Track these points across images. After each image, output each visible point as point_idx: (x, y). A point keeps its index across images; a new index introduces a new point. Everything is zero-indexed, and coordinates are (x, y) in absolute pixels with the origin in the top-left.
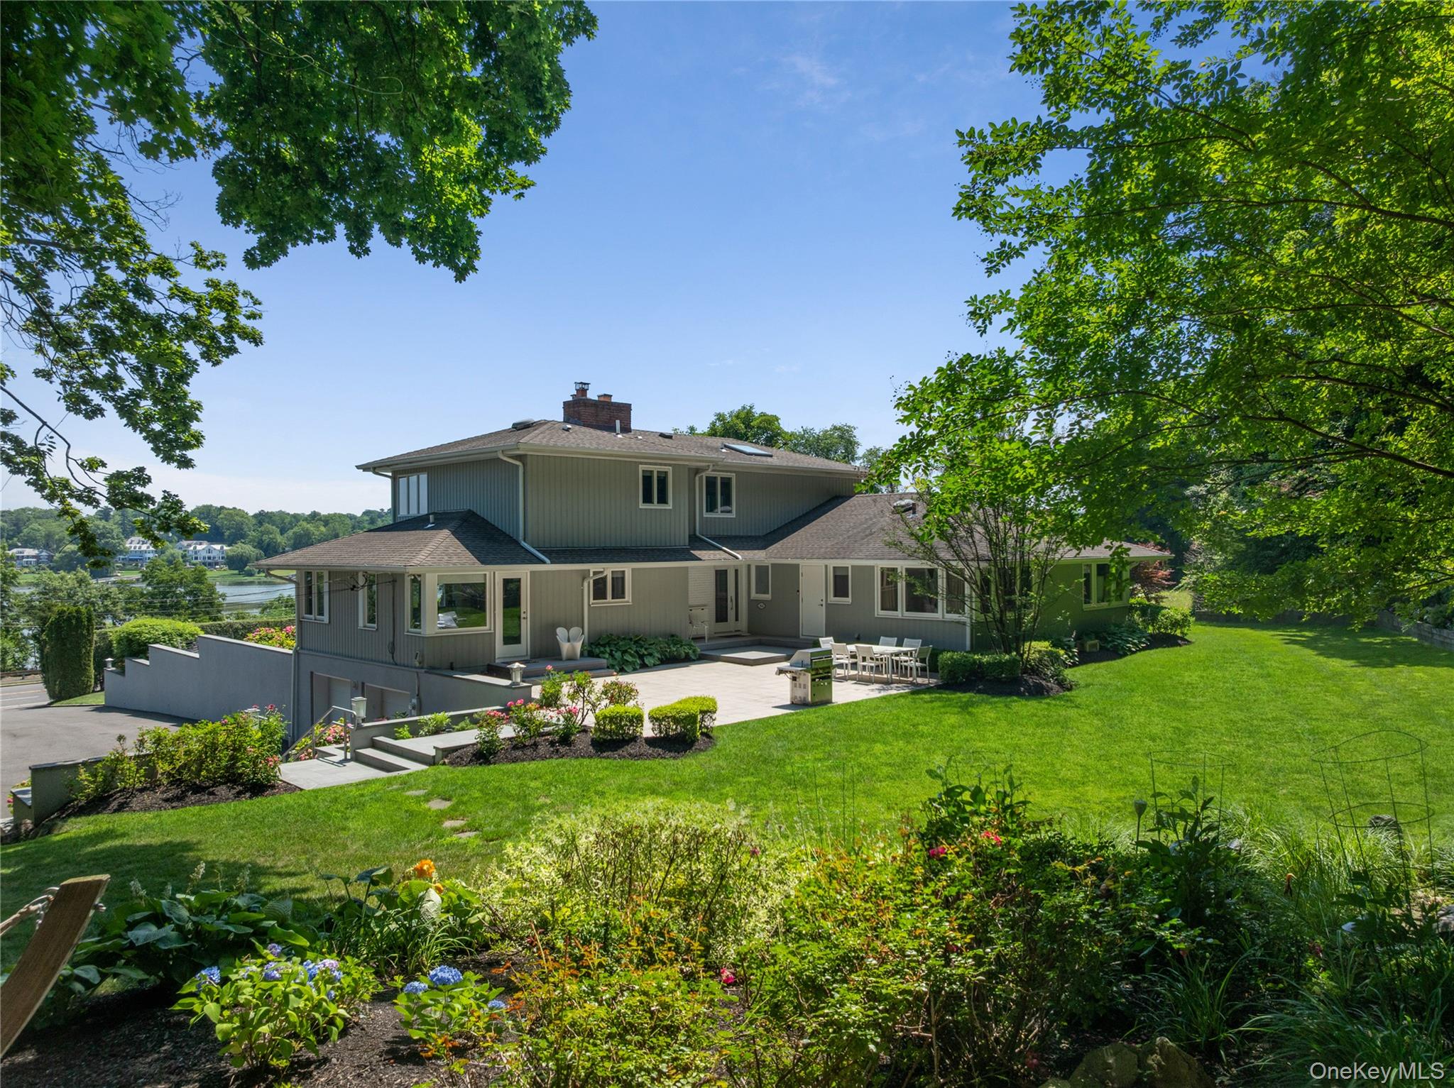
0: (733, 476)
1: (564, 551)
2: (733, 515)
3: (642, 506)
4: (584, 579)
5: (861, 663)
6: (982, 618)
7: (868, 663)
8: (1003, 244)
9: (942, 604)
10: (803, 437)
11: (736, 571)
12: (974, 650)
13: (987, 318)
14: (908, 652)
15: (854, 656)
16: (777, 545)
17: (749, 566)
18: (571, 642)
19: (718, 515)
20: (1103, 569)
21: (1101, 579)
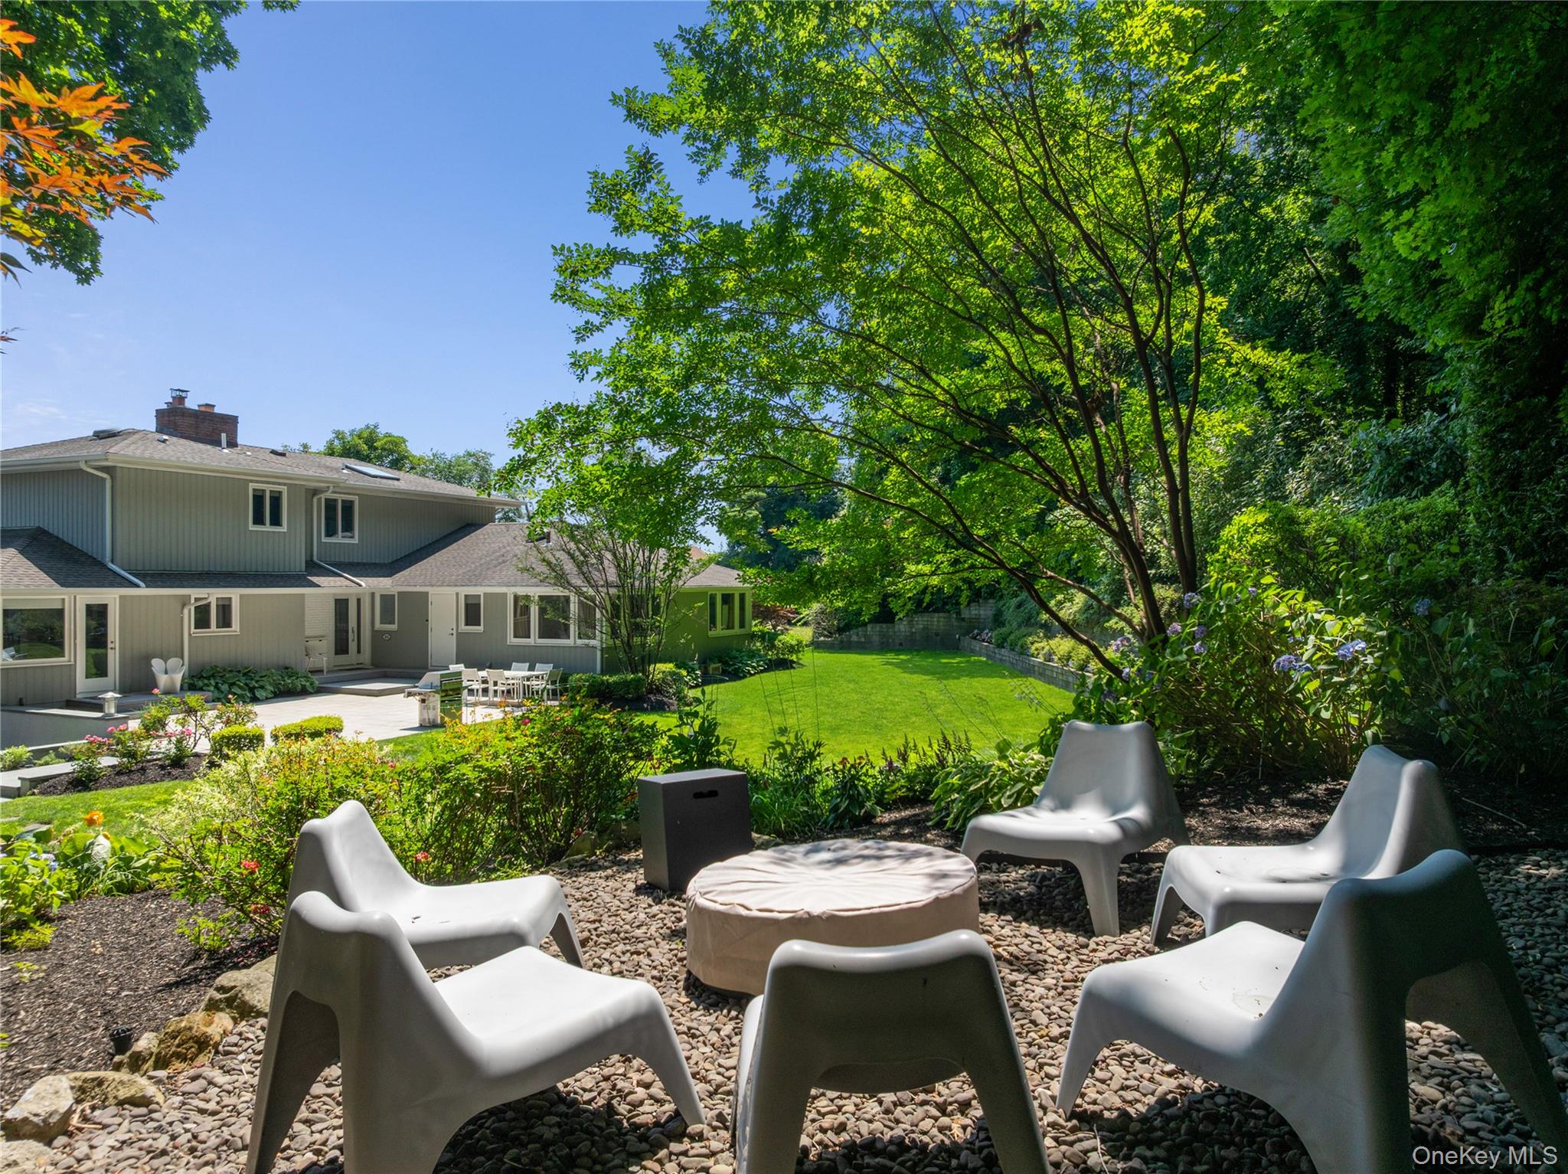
0: (356, 499)
1: (161, 575)
2: (356, 541)
3: (252, 527)
4: (184, 606)
5: (492, 688)
6: (611, 642)
7: (500, 688)
8: (587, 322)
9: (573, 629)
10: (432, 462)
11: (359, 600)
12: (603, 673)
13: (585, 369)
14: (540, 676)
15: (485, 682)
16: (406, 572)
17: (373, 594)
18: (169, 674)
19: (339, 539)
20: (727, 598)
21: (726, 607)
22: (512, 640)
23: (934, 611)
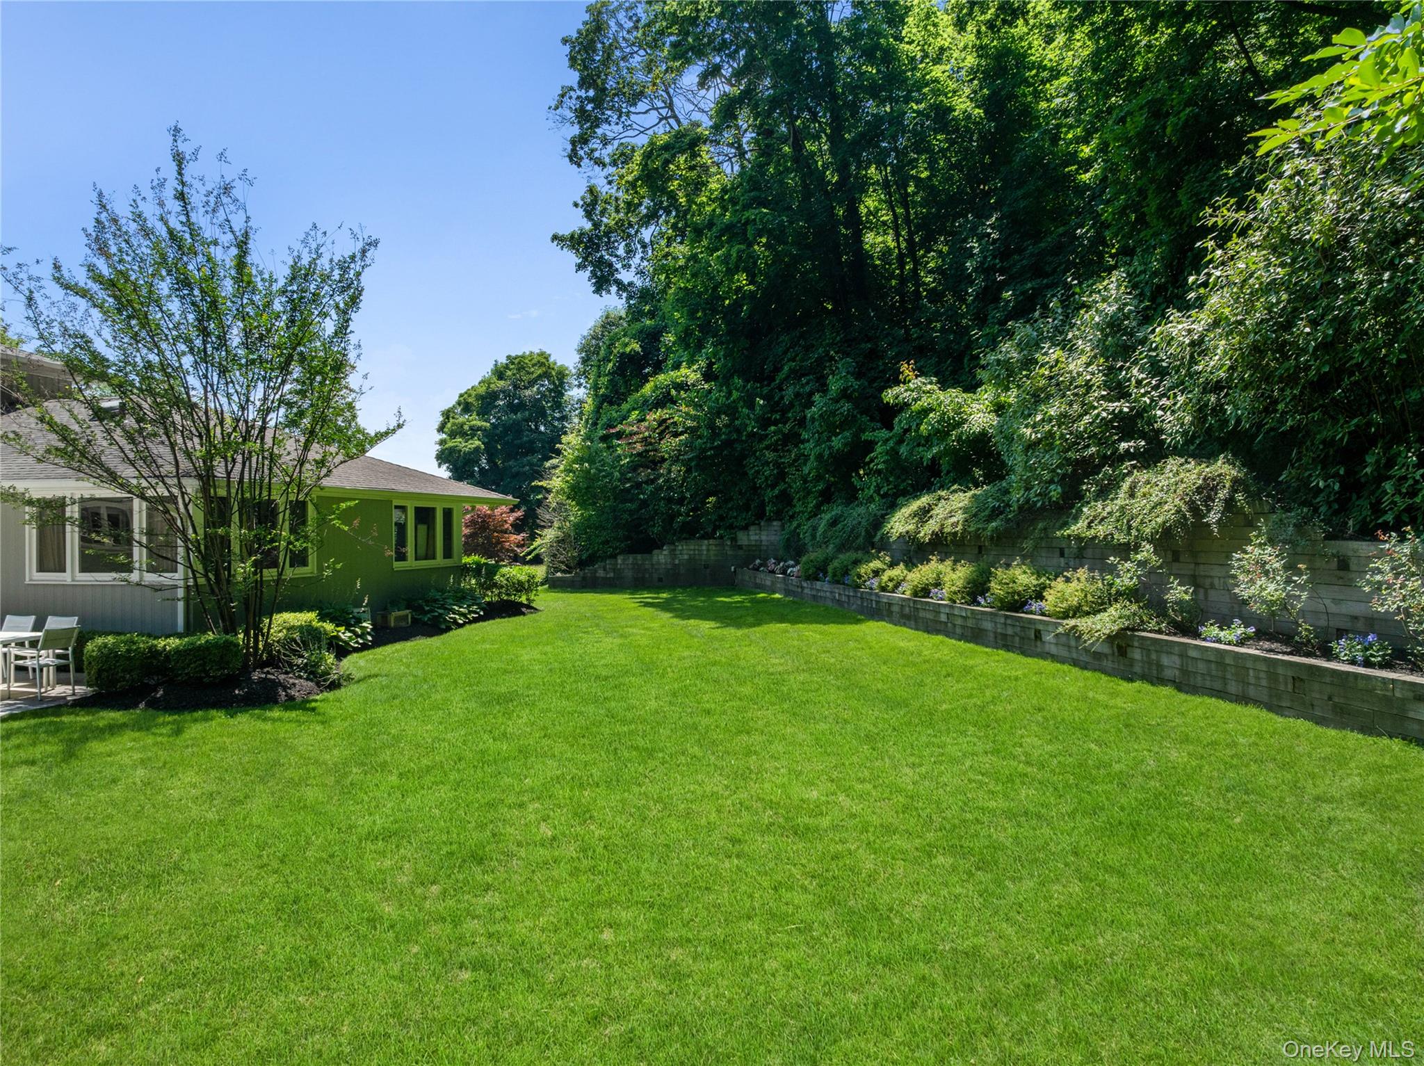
9: (138, 555)
20: (425, 515)
21: (423, 529)
22: (33, 576)
23: (703, 537)
